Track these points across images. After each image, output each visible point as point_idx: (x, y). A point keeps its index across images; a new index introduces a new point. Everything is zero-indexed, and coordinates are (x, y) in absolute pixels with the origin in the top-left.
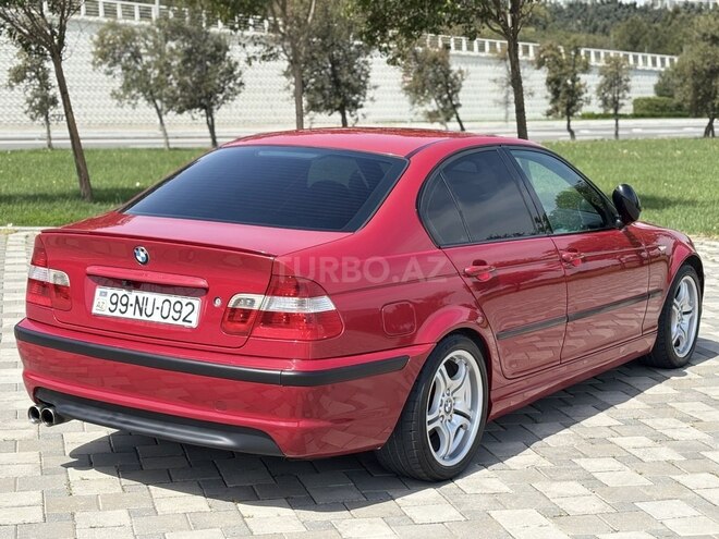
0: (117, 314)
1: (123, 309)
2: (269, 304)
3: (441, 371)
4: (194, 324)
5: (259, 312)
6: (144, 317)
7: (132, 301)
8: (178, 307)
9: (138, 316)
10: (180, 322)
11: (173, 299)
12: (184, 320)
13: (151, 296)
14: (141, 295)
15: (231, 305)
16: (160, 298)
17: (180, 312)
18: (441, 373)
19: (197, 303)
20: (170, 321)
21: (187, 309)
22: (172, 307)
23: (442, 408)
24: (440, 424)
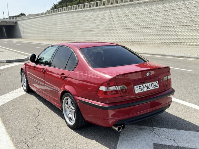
1: (143, 89)
7: (145, 86)
8: (154, 84)
11: (153, 83)
12: (157, 87)
14: (146, 84)
15: (164, 80)
17: (155, 85)
19: (157, 82)
20: (154, 88)
21: (156, 84)
22: (153, 85)
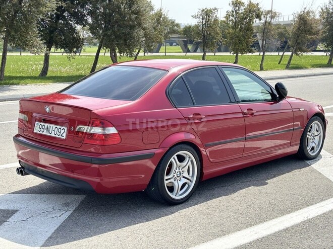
0: (41, 132)
1: (43, 130)
3: (174, 158)
4: (64, 138)
5: (86, 133)
6: (49, 134)
7: (46, 128)
8: (60, 130)
9: (47, 134)
10: (60, 137)
11: (58, 127)
12: (61, 136)
13: (51, 125)
14: (49, 125)
15: (77, 129)
16: (54, 126)
17: (60, 132)
19: (66, 129)
20: (57, 136)
21: (63, 131)
22: (58, 130)
23: (175, 175)
24: (173, 181)
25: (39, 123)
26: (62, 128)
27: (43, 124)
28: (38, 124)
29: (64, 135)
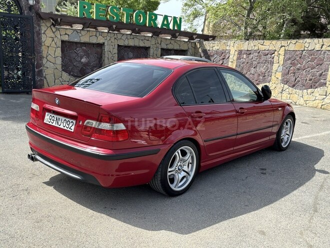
0: (51, 123)
1: (53, 122)
2: (99, 125)
3: (178, 152)
4: (72, 131)
5: (94, 128)
7: (55, 119)
8: (68, 123)
10: (68, 129)
12: (70, 129)
13: (61, 117)
14: (58, 117)
16: (64, 119)
17: (69, 125)
18: (178, 153)
19: (74, 122)
21: (71, 124)
23: (177, 168)
24: (175, 174)
25: (50, 114)
26: (71, 121)
27: (52, 115)
28: (48, 115)
29: (73, 128)
